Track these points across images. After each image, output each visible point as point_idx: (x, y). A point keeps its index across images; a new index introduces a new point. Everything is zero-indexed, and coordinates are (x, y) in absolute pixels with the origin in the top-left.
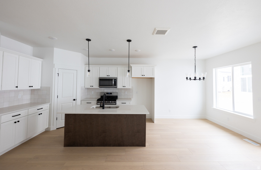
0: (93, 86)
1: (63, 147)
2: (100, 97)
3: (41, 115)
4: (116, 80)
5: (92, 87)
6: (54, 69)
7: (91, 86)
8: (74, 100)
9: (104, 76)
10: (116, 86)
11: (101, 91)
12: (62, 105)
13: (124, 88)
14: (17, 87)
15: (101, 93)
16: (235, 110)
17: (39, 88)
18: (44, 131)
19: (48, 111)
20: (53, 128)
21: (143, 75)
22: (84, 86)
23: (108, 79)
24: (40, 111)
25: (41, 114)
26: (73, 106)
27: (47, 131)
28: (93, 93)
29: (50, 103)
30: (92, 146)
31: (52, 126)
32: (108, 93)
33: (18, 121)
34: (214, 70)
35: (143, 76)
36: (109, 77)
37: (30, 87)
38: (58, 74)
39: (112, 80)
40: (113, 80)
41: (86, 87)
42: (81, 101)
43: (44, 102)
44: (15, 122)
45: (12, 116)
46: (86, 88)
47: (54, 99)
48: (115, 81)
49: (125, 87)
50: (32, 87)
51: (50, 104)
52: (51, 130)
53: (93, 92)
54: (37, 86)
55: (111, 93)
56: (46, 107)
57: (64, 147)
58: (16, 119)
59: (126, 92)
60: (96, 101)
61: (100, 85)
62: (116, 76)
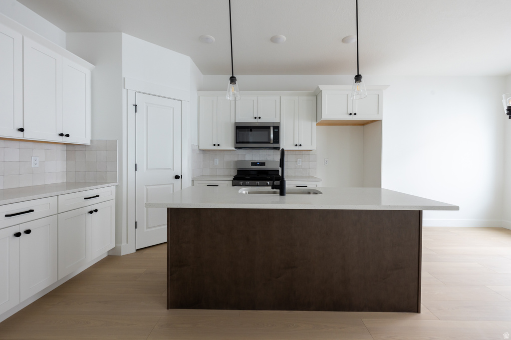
0: (219, 145)
1: (165, 311)
2: (236, 174)
3: (94, 213)
4: (277, 128)
5: (216, 148)
6: (124, 91)
7: (214, 145)
8: (177, 177)
9: (247, 118)
10: (278, 143)
11: (236, 159)
12: (147, 190)
13: (298, 148)
14: (22, 130)
15: (237, 162)
17: (88, 142)
18: (106, 256)
19: (113, 203)
20: (127, 249)
21: (353, 113)
22: (197, 145)
23: (257, 125)
24: (92, 204)
25: (96, 211)
26: (173, 191)
27: (112, 258)
28: (218, 164)
29: (117, 184)
30: (254, 308)
31: (126, 244)
32: (254, 164)
33: (28, 232)
35: (353, 115)
36: (260, 121)
37: (62, 135)
38: (136, 106)
39: (269, 128)
40: (272, 129)
41: (202, 147)
42: (193, 181)
43: (101, 180)
44: (18, 235)
45: (6, 216)
46: (200, 150)
47: (128, 174)
48: (276, 130)
49: (300, 145)
50: (68, 136)
51: (117, 186)
52: (122, 255)
53: (217, 161)
54: (81, 136)
55: (263, 164)
56: (107, 192)
57: (168, 309)
58: (20, 223)
59: (300, 162)
60: (231, 182)
61: (238, 142)
62: (277, 120)
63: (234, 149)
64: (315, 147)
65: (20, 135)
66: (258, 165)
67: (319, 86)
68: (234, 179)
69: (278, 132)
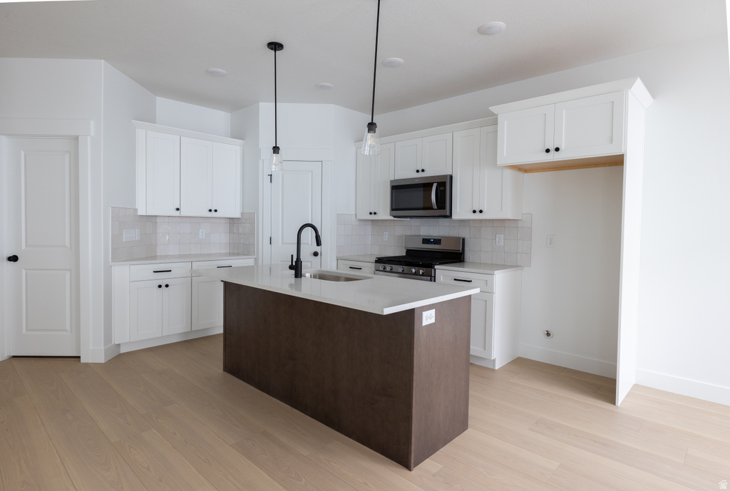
0: (376, 213)
1: (222, 371)
2: (405, 254)
6: (261, 162)
7: (370, 213)
8: (315, 254)
10: (445, 208)
11: (409, 233)
13: (478, 216)
14: (178, 209)
17: (238, 215)
21: (553, 149)
22: (354, 213)
23: (416, 182)
28: (387, 239)
29: (255, 257)
32: (426, 241)
33: (167, 286)
35: (553, 152)
36: (423, 175)
37: (211, 211)
38: (271, 175)
39: (429, 186)
40: (435, 185)
41: (359, 217)
42: (337, 260)
44: (160, 287)
45: (154, 272)
47: (263, 247)
50: (216, 211)
51: (255, 259)
53: (386, 236)
54: (229, 210)
55: (437, 241)
58: (163, 279)
59: (500, 240)
60: (374, 264)
61: (394, 208)
62: (448, 172)
63: (392, 218)
64: (508, 214)
65: (177, 213)
66: (431, 243)
67: (490, 108)
68: (376, 262)
69: (444, 191)
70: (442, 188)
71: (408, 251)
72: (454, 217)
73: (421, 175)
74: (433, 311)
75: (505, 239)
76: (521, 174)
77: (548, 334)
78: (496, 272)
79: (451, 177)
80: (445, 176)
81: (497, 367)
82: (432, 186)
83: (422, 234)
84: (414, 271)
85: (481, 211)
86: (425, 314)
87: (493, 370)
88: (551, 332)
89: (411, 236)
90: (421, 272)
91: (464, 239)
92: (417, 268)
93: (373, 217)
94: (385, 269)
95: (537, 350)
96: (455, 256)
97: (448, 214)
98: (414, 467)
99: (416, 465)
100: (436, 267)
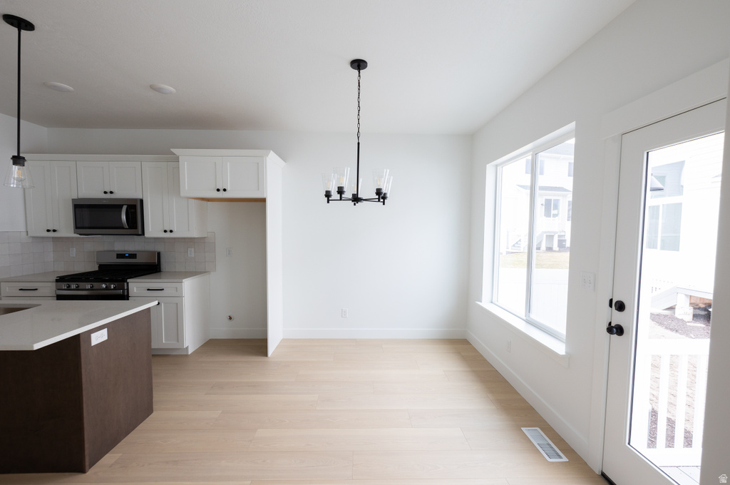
0: (55, 231)
4: (133, 208)
7: (48, 231)
9: (93, 191)
10: (138, 228)
11: (101, 249)
13: (168, 235)
16: (533, 316)
21: (221, 188)
22: (24, 230)
28: (75, 255)
32: (120, 256)
34: (490, 169)
35: (222, 192)
36: (112, 196)
39: (120, 207)
40: (124, 208)
41: (32, 234)
53: (74, 252)
55: (133, 256)
59: (191, 253)
60: (54, 284)
61: (78, 227)
62: (138, 196)
63: (78, 236)
64: (194, 233)
66: (127, 257)
67: (172, 150)
68: (57, 281)
69: (135, 213)
70: (133, 210)
71: (101, 266)
72: (147, 235)
73: (108, 196)
74: (105, 331)
75: (195, 252)
76: (205, 202)
77: (230, 318)
78: (184, 280)
79: (142, 201)
80: (136, 200)
81: (190, 352)
82: (122, 208)
83: (116, 249)
84: (104, 286)
85: (171, 231)
86: (93, 336)
87: (187, 356)
88: (232, 317)
89: (104, 251)
90: (112, 286)
91: (159, 254)
92: (108, 284)
93: (51, 234)
94: (69, 286)
95: (222, 331)
96: (152, 268)
97: (140, 233)
98: (90, 468)
99: (92, 465)
100: (128, 280)
